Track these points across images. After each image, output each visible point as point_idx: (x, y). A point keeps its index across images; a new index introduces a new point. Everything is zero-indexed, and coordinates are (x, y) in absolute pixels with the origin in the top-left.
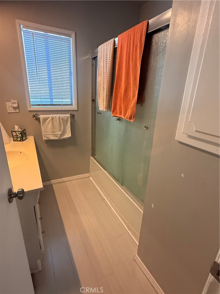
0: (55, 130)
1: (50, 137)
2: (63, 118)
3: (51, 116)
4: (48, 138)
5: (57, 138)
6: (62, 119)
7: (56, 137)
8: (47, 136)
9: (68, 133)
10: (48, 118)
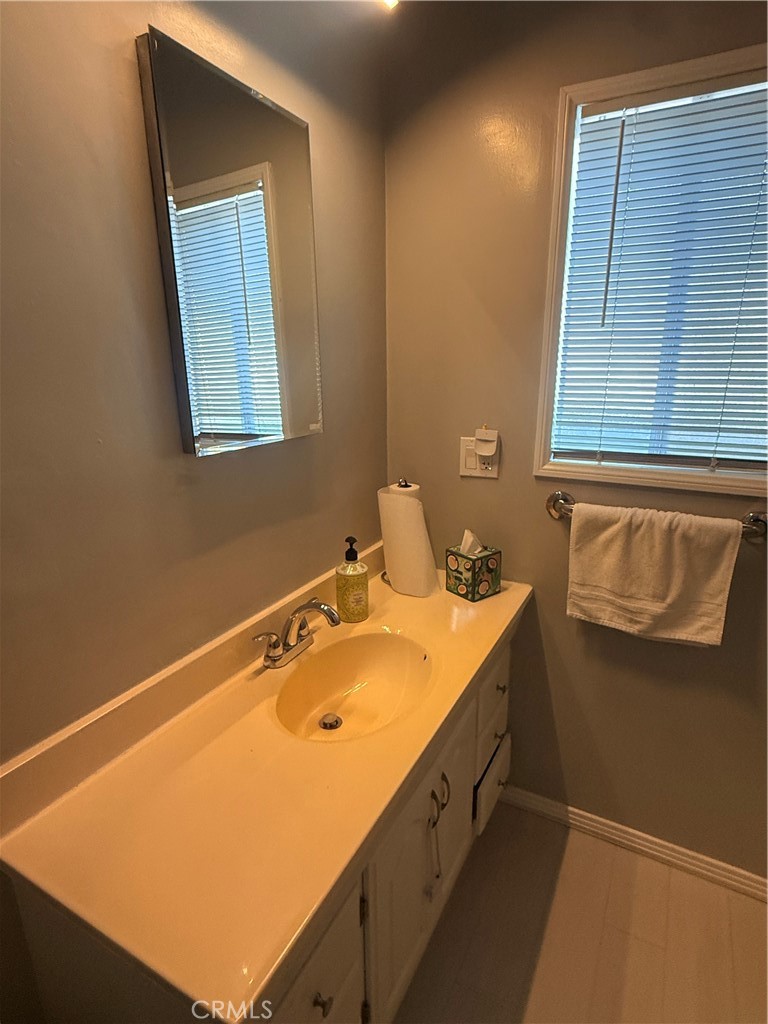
0: (634, 589)
1: (599, 615)
2: (692, 532)
3: (623, 513)
4: (590, 617)
5: (633, 629)
6: (685, 538)
7: (631, 621)
8: (584, 604)
9: (704, 621)
10: (609, 523)
